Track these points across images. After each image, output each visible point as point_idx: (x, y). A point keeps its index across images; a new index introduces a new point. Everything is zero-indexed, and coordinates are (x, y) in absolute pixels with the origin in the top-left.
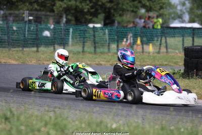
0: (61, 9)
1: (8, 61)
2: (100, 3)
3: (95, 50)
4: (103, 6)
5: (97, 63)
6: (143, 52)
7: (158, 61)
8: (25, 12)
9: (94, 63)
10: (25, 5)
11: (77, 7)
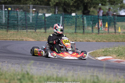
0: (55, 3)
1: (28, 39)
3: (84, 31)
6: (115, 33)
8: (31, 5)
11: (65, 2)
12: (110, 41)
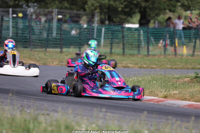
0: (93, 8)
1: (28, 62)
2: (135, 2)
3: (124, 52)
4: (137, 5)
5: (124, 65)
6: (175, 54)
7: (191, 65)
8: (54, 10)
9: (121, 65)
10: (55, 3)
11: (110, 5)
12: (162, 67)
